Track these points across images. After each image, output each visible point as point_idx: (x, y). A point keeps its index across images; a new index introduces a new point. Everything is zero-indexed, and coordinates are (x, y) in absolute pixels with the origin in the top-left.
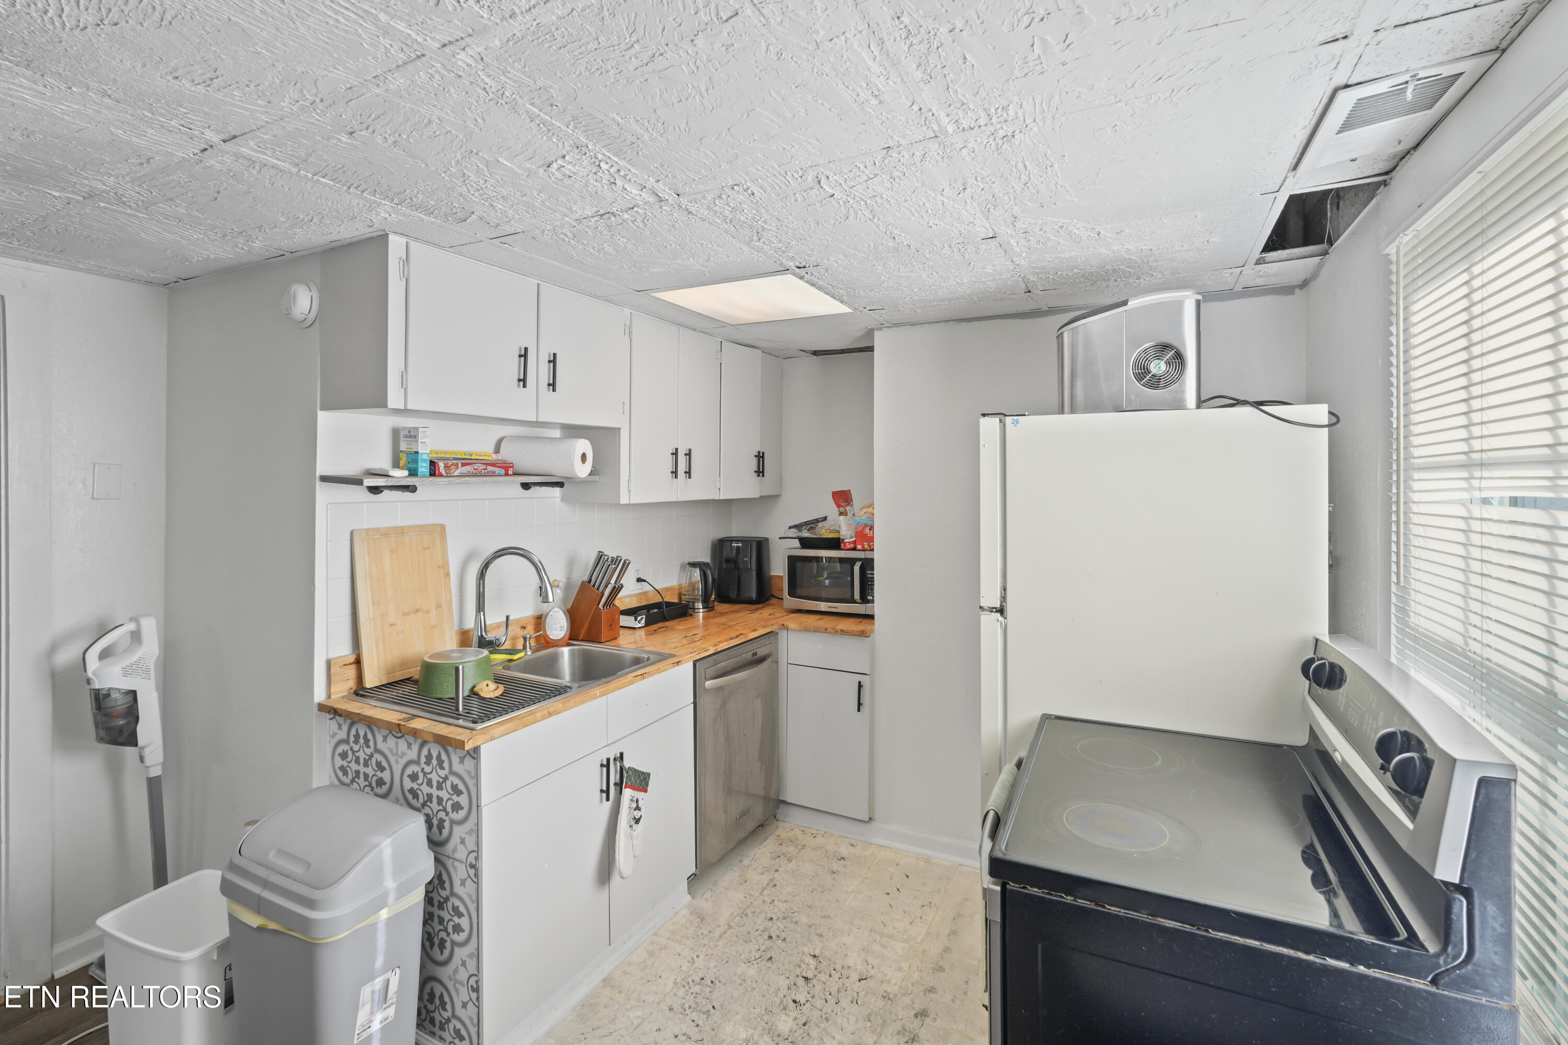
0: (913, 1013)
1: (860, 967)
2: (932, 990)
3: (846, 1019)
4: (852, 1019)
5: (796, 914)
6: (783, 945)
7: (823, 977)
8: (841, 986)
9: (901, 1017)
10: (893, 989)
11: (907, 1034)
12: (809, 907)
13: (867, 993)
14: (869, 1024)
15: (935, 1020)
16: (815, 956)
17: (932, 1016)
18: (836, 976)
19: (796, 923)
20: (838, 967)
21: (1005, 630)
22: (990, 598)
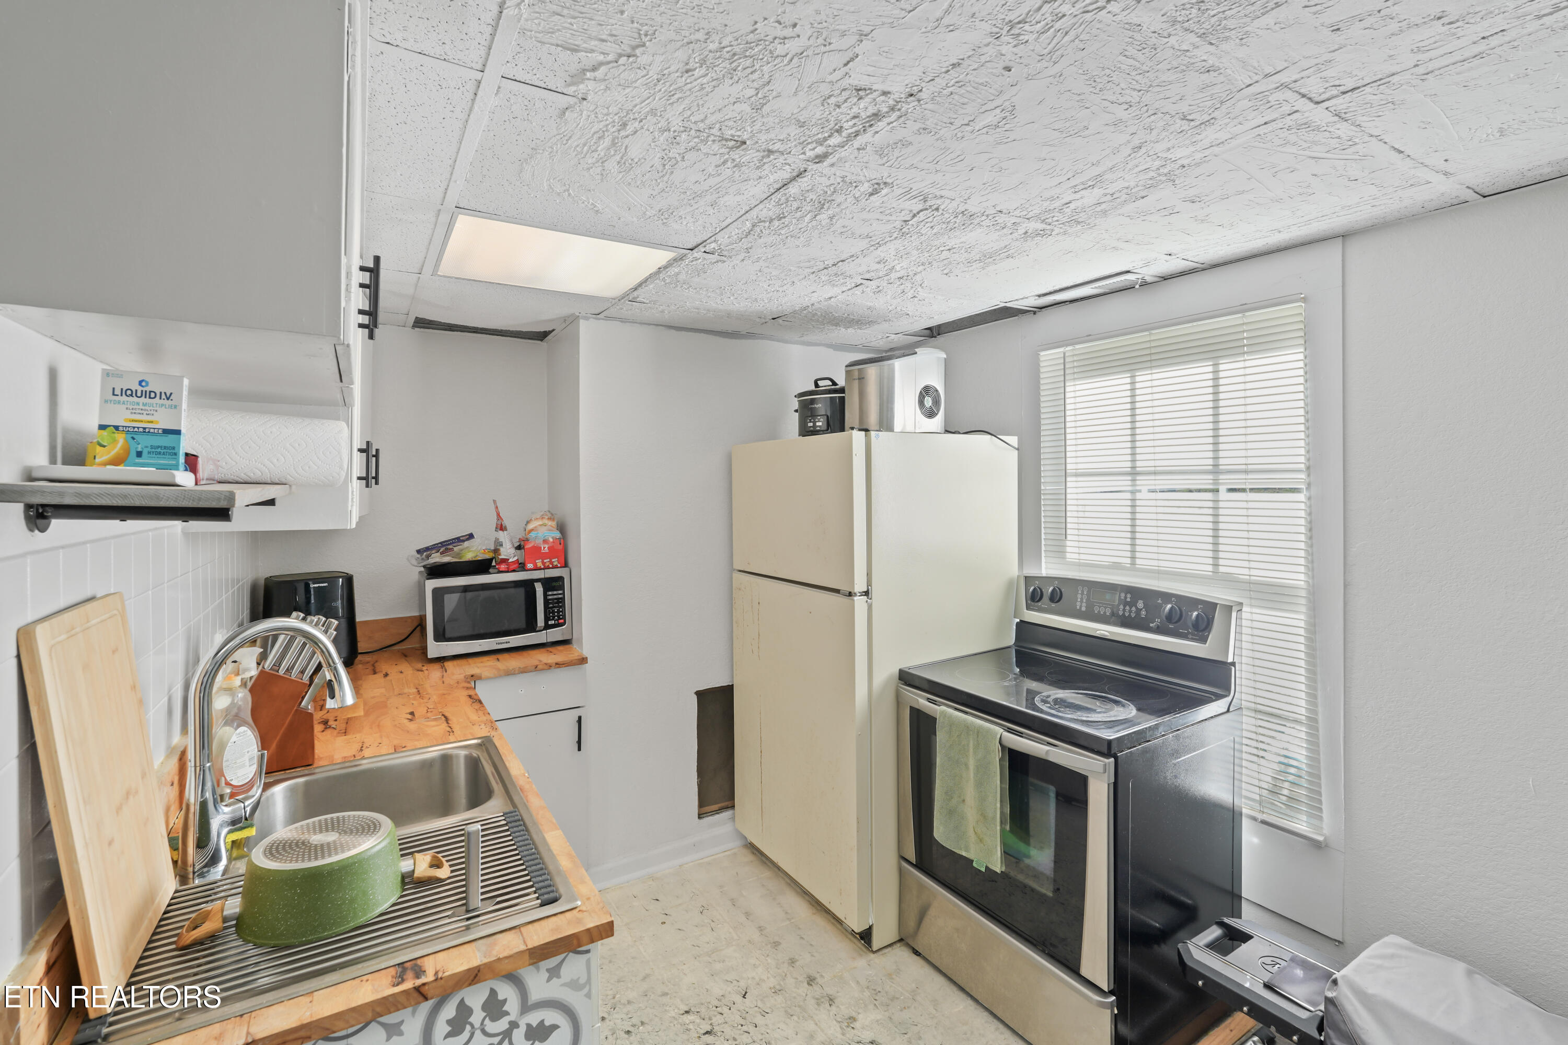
0: (805, 984)
1: (729, 989)
2: (792, 962)
3: (778, 1030)
4: (782, 1026)
5: (617, 996)
6: (649, 1028)
7: (717, 1019)
8: (739, 1013)
9: (804, 995)
10: (772, 982)
11: (823, 1000)
12: (619, 981)
13: (762, 1000)
14: (795, 1018)
15: (822, 976)
16: (687, 1012)
17: (818, 976)
18: (725, 1010)
19: (629, 1002)
20: (716, 1003)
21: (870, 607)
22: (860, 585)
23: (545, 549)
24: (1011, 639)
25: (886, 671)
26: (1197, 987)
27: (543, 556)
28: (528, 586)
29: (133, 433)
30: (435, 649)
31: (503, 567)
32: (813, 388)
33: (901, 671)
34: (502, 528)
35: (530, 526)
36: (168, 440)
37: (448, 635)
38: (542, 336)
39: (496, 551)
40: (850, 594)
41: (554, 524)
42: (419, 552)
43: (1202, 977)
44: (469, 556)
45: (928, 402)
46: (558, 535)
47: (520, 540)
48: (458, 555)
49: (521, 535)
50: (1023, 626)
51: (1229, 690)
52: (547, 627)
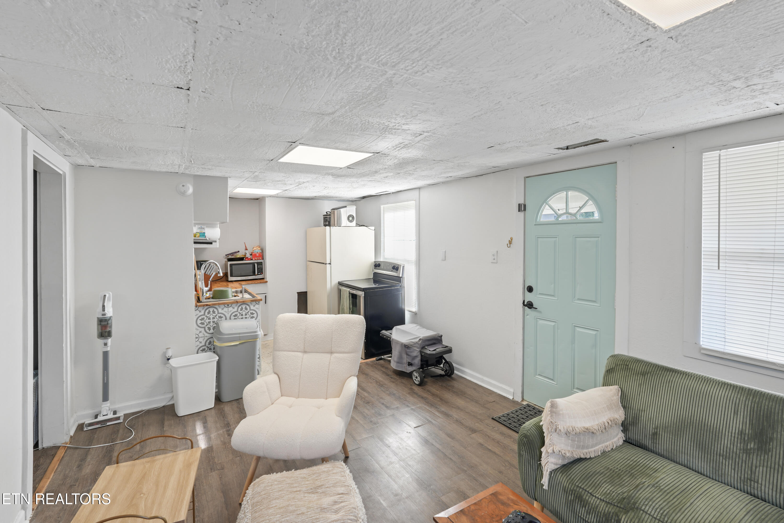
21: (331, 267)
22: (328, 262)
23: (258, 255)
24: (372, 277)
25: (335, 281)
26: (384, 338)
27: (257, 257)
28: (253, 264)
29: (200, 233)
30: (230, 279)
31: (247, 259)
32: (326, 214)
33: (339, 282)
34: (246, 249)
35: (254, 249)
36: (203, 234)
37: (233, 275)
38: (257, 199)
39: (245, 255)
40: (326, 264)
41: (260, 248)
42: (226, 255)
43: (385, 336)
44: (238, 257)
45: (351, 219)
46: (261, 251)
47: (252, 253)
48: (235, 256)
49: (252, 251)
50: (375, 274)
51: (401, 282)
52: (258, 274)
